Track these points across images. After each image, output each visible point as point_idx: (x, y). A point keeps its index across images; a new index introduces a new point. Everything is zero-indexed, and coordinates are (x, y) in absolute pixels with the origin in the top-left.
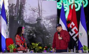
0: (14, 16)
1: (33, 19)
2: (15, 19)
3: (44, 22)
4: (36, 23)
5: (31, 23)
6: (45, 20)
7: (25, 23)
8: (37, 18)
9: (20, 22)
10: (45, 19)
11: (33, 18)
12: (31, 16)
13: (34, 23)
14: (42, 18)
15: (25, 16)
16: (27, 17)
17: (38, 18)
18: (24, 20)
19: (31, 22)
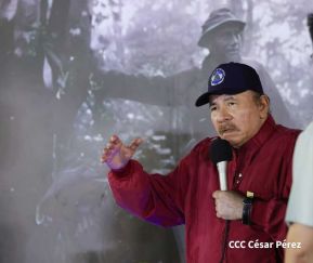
0: (11, 25)
1: (171, 29)
2: (18, 52)
3: (273, 46)
4: (199, 62)
5: (151, 72)
6: (283, 31)
7: (100, 76)
8: (204, 17)
9: (56, 74)
10: (278, 19)
11: (171, 18)
12: (156, 7)
13: (184, 67)
14: (257, 12)
15: (107, 11)
16: (117, 17)
17: (214, 17)
18: (94, 44)
19: (156, 59)
